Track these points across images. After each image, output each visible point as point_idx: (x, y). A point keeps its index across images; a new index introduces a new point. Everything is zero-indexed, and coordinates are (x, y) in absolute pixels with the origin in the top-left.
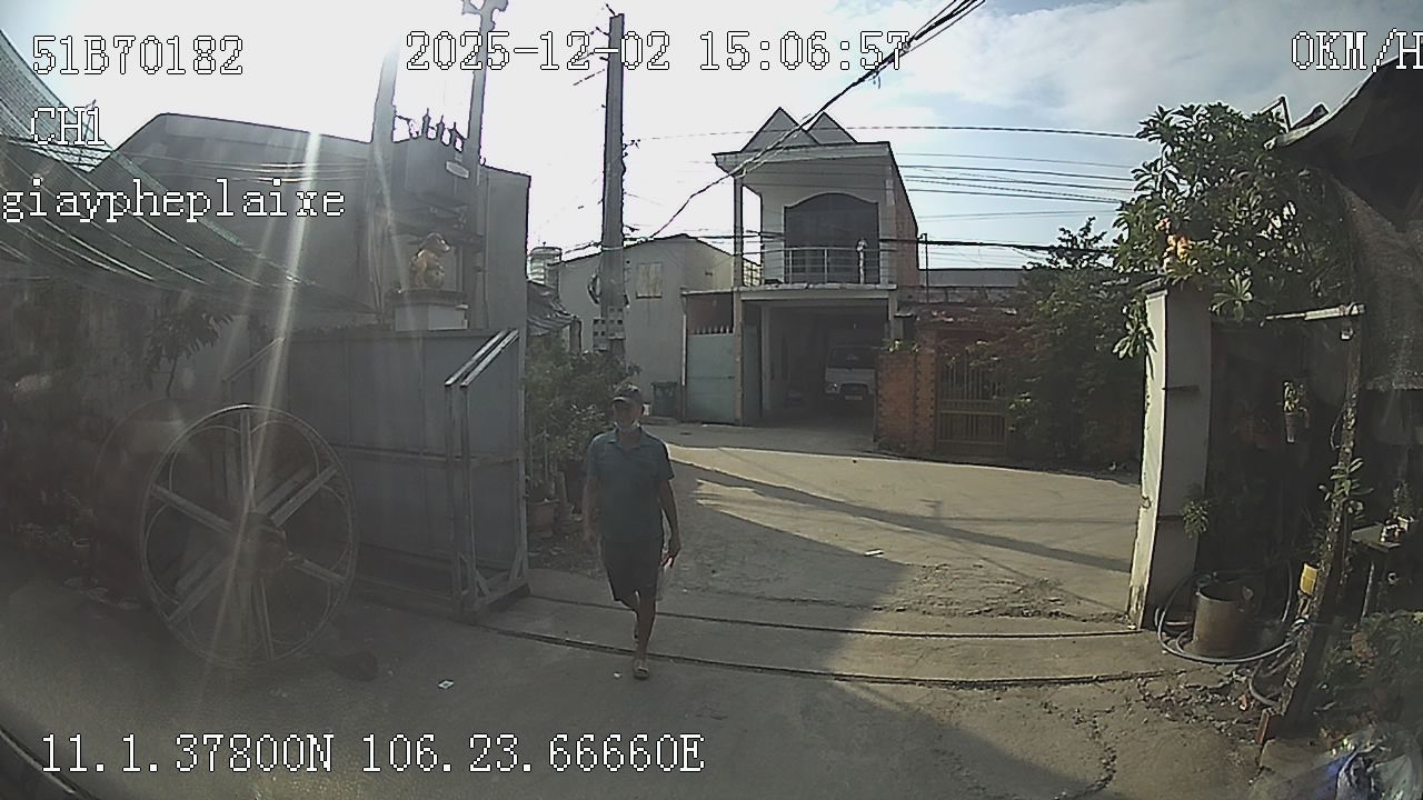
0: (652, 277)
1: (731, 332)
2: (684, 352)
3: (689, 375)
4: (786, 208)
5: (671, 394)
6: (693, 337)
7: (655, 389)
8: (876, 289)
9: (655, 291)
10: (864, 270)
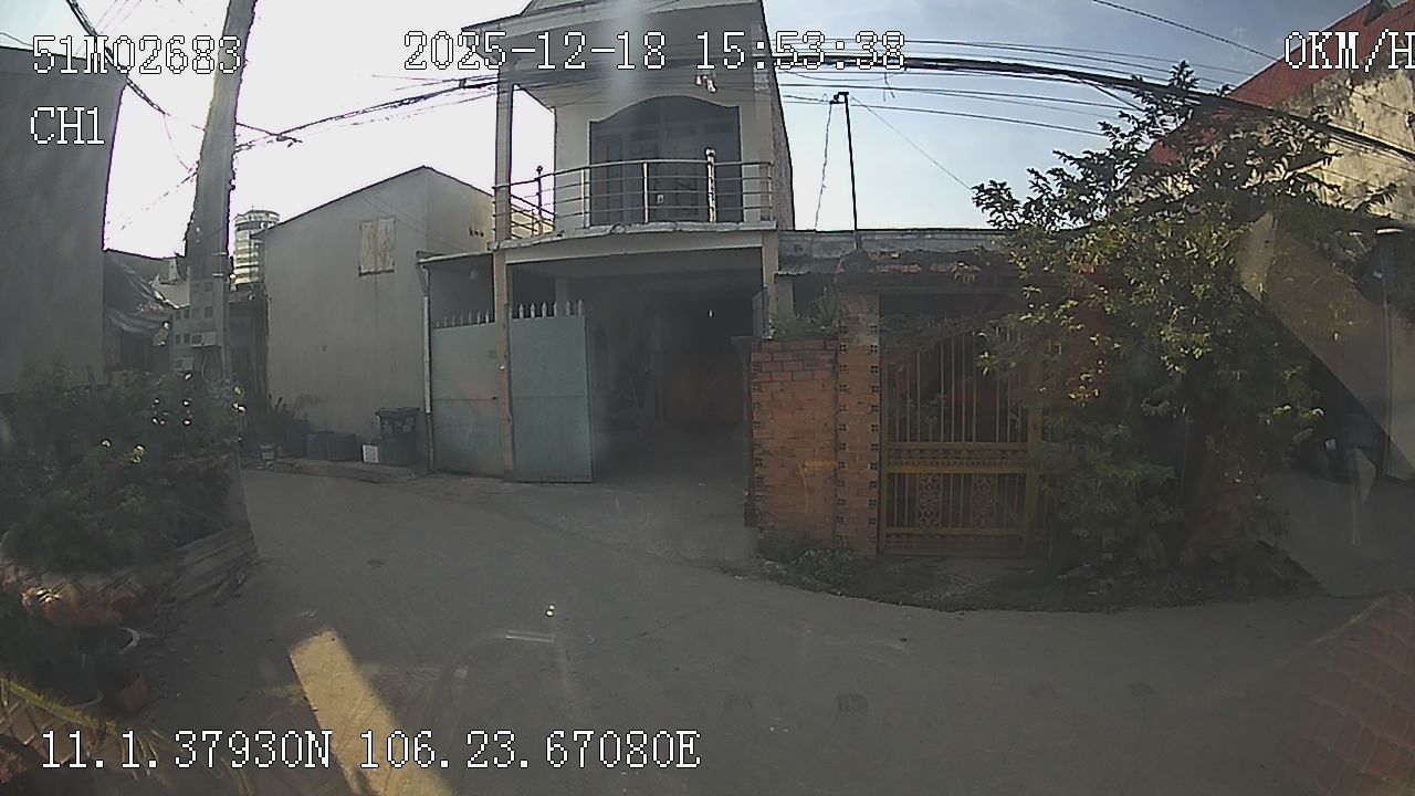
0: (381, 240)
1: (492, 320)
2: (427, 358)
3: (434, 398)
4: (591, 123)
5: (407, 429)
6: (439, 333)
7: (382, 424)
8: (738, 231)
9: (384, 260)
10: (716, 199)
